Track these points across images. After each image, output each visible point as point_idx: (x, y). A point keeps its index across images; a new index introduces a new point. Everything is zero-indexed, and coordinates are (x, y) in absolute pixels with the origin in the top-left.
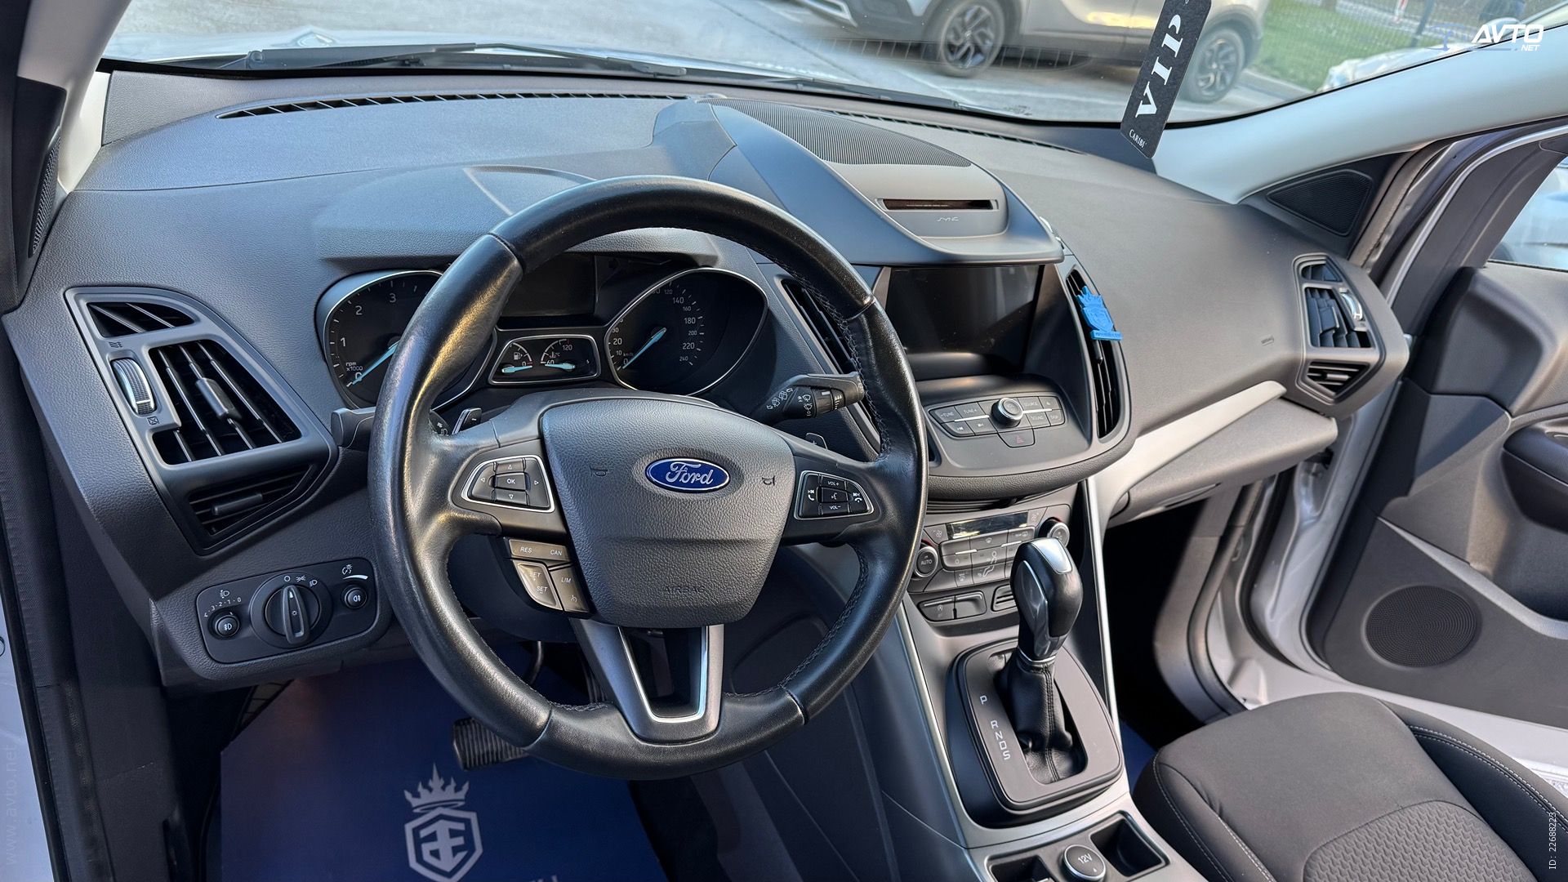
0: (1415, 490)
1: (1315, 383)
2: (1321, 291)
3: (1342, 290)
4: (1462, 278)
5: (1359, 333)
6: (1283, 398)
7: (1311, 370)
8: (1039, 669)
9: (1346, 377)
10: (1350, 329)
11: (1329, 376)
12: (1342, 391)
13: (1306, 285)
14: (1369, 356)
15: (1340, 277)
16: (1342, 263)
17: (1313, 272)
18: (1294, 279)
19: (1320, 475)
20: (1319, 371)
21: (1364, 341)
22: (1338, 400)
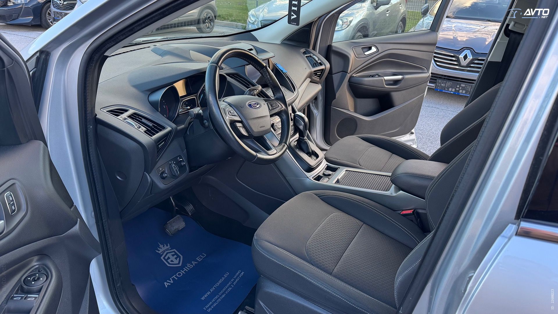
0: (336, 97)
1: (315, 76)
2: (308, 56)
3: (312, 55)
4: (329, 47)
5: (319, 63)
6: (310, 82)
7: (314, 73)
8: (305, 139)
9: (320, 73)
10: (318, 63)
11: (317, 74)
12: (320, 76)
13: (305, 56)
14: (323, 67)
15: (310, 53)
16: (308, 49)
17: (305, 53)
18: (303, 55)
19: (315, 103)
20: (315, 73)
21: (321, 64)
22: (320, 79)
